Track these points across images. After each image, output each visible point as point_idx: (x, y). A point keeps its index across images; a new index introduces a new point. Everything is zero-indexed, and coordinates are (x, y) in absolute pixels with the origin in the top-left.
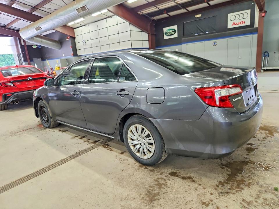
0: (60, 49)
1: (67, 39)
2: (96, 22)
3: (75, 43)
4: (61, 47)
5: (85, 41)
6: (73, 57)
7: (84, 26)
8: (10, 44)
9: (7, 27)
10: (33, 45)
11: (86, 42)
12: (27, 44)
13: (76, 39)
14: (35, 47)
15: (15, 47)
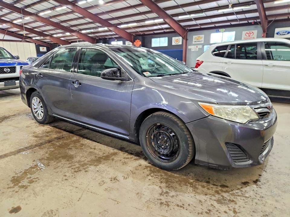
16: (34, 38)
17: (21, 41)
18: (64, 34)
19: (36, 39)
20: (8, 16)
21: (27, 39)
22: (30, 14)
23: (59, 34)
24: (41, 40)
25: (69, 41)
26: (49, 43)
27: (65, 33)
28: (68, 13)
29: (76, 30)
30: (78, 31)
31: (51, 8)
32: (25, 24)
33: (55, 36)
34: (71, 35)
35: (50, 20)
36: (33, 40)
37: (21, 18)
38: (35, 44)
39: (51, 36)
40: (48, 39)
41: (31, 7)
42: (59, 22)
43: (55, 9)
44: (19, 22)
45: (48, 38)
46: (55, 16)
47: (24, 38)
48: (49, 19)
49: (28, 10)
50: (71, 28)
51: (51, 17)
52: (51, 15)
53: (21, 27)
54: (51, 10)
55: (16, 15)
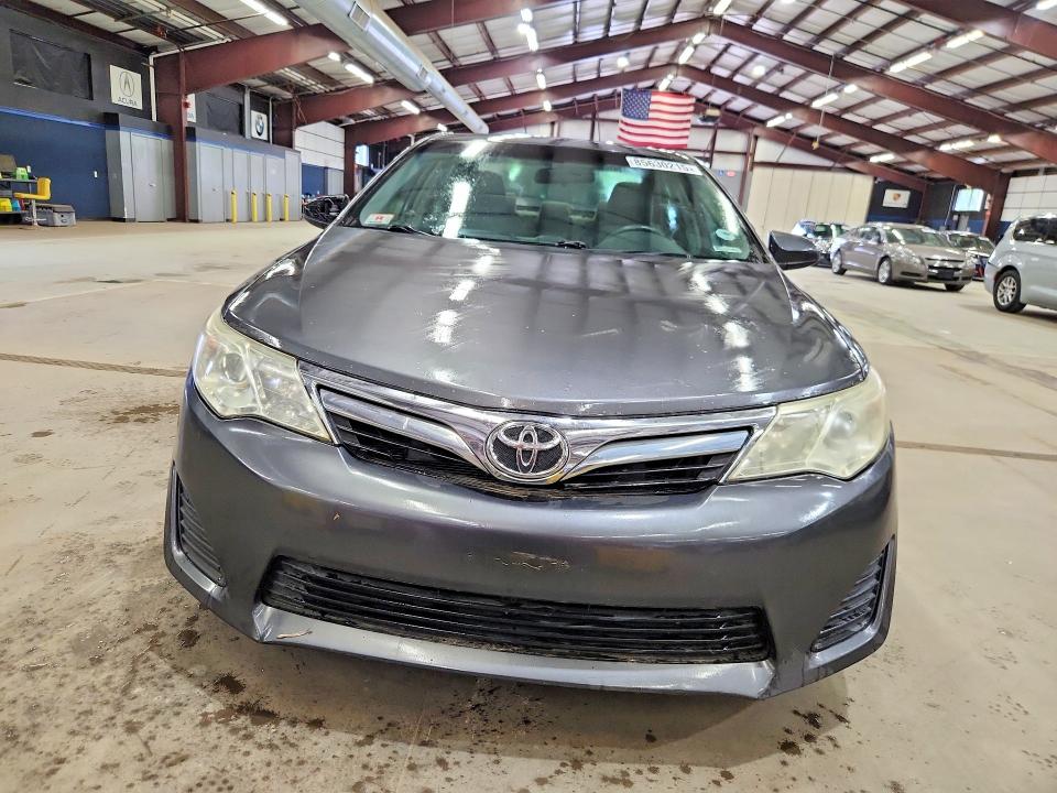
16: (874, 160)
17: (828, 169)
18: (980, 139)
19: (880, 164)
20: (797, 87)
21: (852, 160)
22: (858, 72)
23: (960, 142)
24: (896, 166)
25: (1004, 170)
26: (922, 178)
27: (986, 138)
28: (996, 54)
29: (1032, 125)
30: (1042, 129)
31: (930, 43)
32: (847, 110)
33: (945, 148)
34: (1006, 144)
35: (929, 86)
36: (872, 165)
37: (833, 90)
38: (875, 179)
39: (931, 148)
40: (918, 163)
41: (864, 48)
42: (963, 93)
43: (945, 43)
44: (830, 105)
45: (918, 156)
46: (944, 74)
47: (842, 159)
48: (923, 85)
49: (855, 58)
50: (1010, 115)
51: (932, 78)
52: (933, 70)
53: (835, 120)
54: (929, 49)
55: (819, 81)
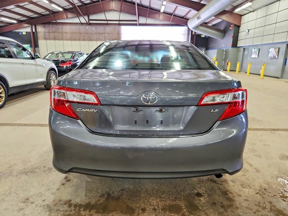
0: (222, 39)
1: (231, 28)
2: (267, 7)
3: (238, 32)
4: (224, 37)
5: (248, 30)
6: (231, 48)
7: (253, 12)
8: (183, 33)
9: (185, 17)
10: (201, 35)
11: (250, 31)
12: (196, 34)
13: (241, 28)
14: (203, 36)
15: (186, 36)
